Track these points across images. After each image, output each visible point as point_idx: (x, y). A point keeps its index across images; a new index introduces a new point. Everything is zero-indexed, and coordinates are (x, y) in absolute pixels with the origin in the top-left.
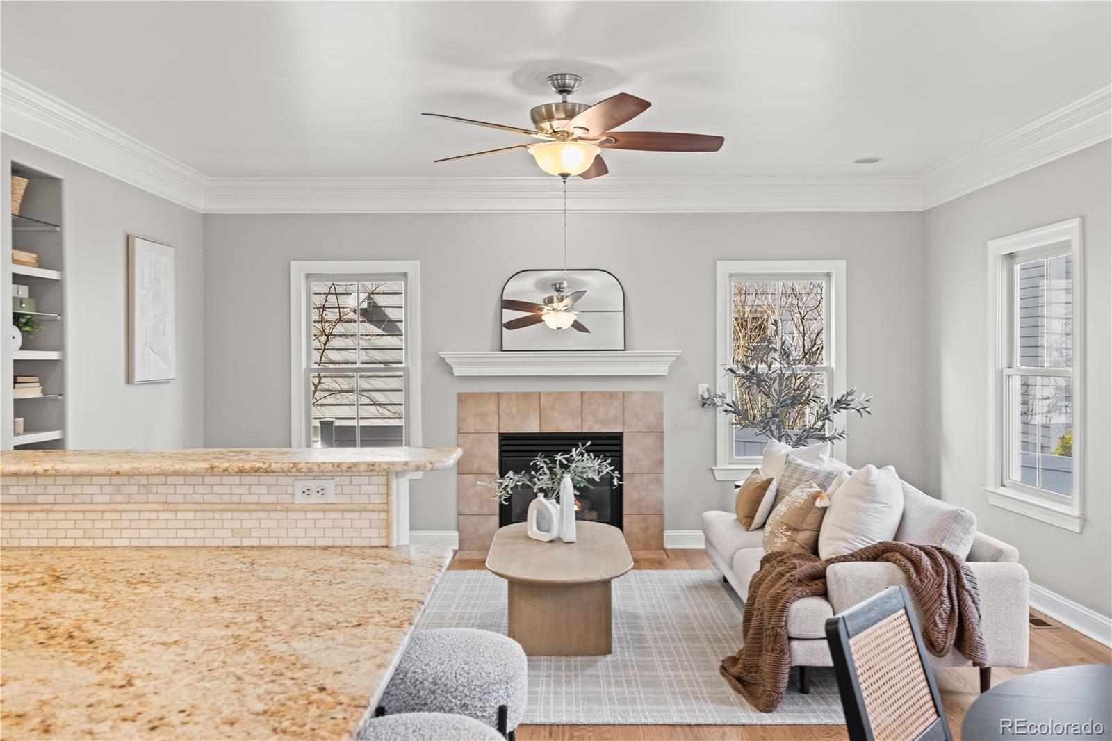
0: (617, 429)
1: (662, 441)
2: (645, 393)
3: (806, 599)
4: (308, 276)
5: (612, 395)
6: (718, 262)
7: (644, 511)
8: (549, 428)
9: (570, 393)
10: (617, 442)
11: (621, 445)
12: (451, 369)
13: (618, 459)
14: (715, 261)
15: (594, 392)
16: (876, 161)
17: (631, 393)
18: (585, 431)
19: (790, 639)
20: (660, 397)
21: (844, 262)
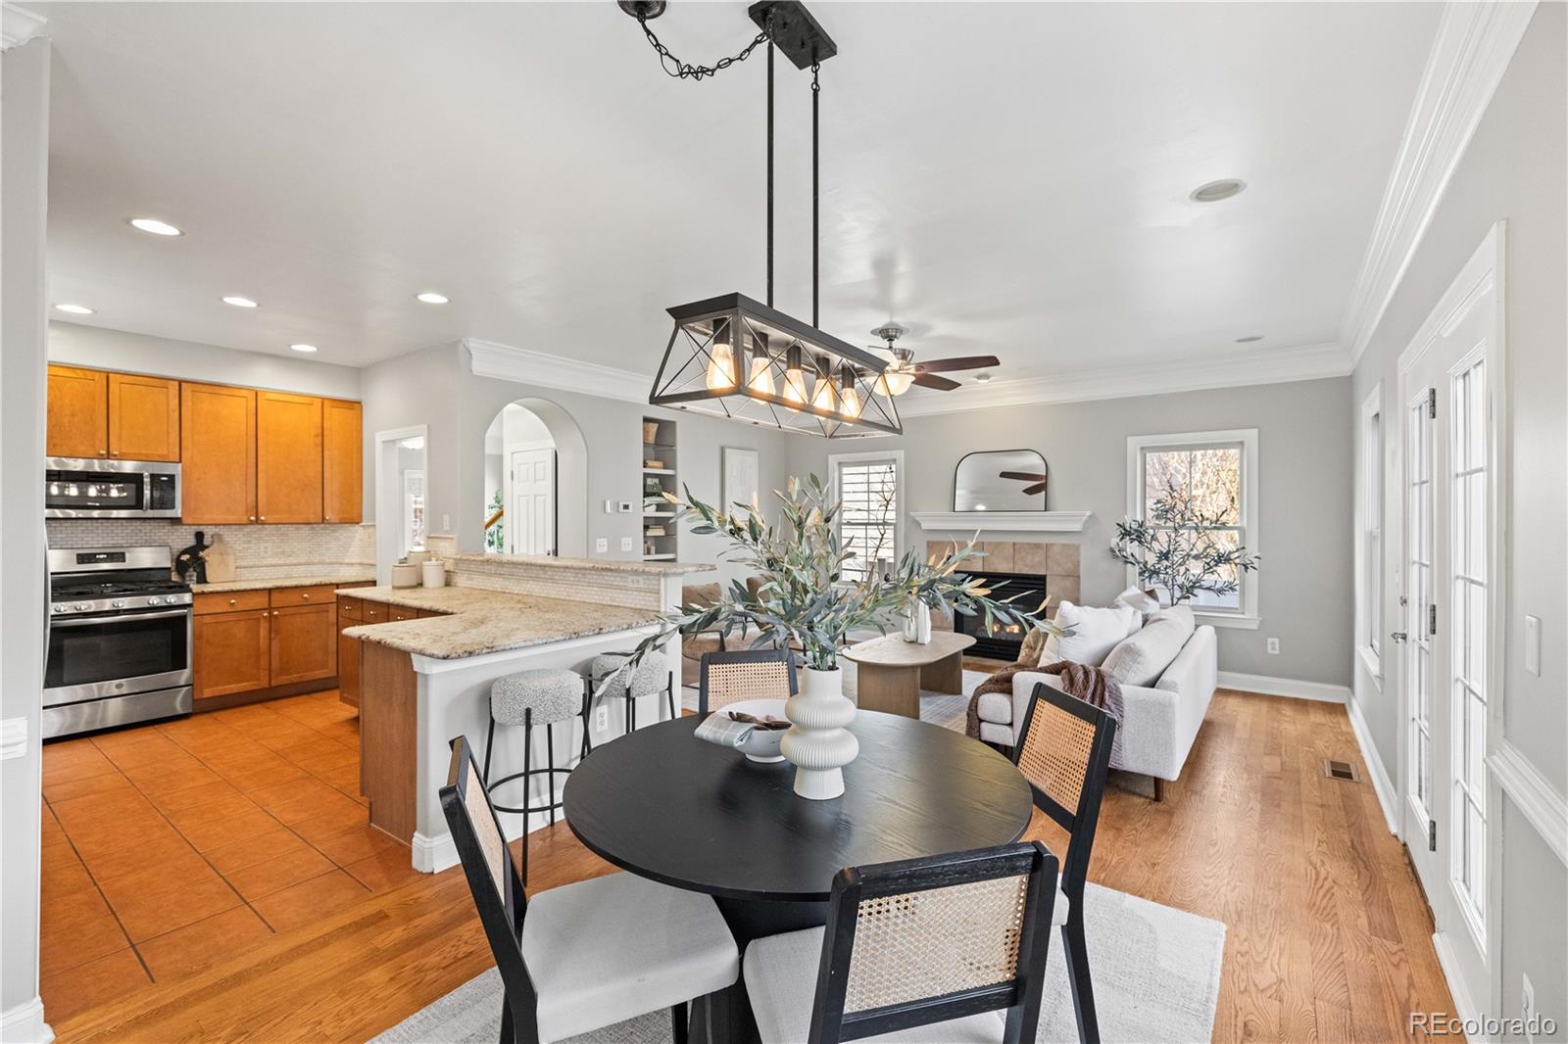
0: (1041, 572)
1: (1079, 583)
2: (1064, 545)
3: (996, 694)
4: (840, 464)
5: (1037, 546)
6: (1129, 438)
8: (989, 569)
9: (1005, 543)
10: (1042, 582)
11: (1045, 585)
12: (920, 525)
13: (1042, 595)
14: (1126, 438)
15: (1023, 544)
16: (1259, 338)
17: (1052, 545)
18: (1016, 572)
19: (981, 721)
20: (1077, 548)
21: (1256, 431)
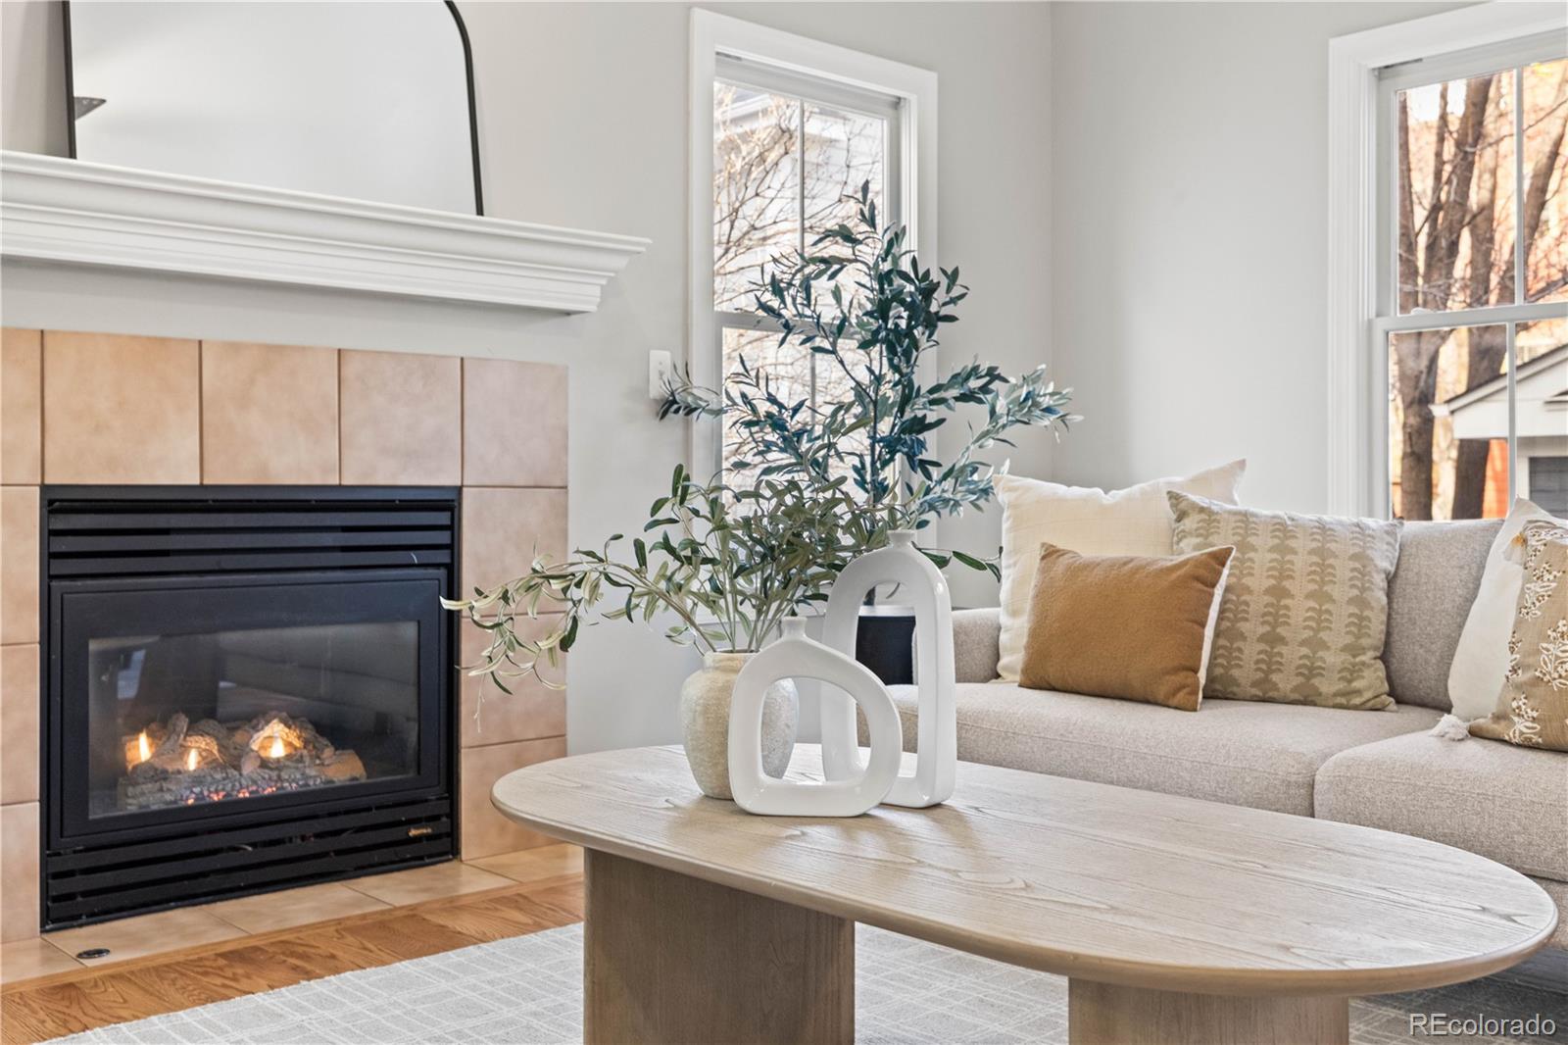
0: (440, 475)
1: (563, 513)
2: (521, 368)
5: (427, 365)
6: (696, 11)
7: (518, 731)
8: (233, 471)
9: (302, 350)
10: (443, 518)
11: (453, 528)
13: (442, 573)
15: (378, 356)
17: (485, 361)
18: (348, 480)
20: (561, 380)
21: (932, 78)
